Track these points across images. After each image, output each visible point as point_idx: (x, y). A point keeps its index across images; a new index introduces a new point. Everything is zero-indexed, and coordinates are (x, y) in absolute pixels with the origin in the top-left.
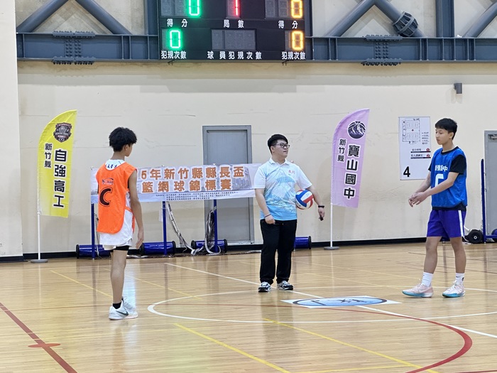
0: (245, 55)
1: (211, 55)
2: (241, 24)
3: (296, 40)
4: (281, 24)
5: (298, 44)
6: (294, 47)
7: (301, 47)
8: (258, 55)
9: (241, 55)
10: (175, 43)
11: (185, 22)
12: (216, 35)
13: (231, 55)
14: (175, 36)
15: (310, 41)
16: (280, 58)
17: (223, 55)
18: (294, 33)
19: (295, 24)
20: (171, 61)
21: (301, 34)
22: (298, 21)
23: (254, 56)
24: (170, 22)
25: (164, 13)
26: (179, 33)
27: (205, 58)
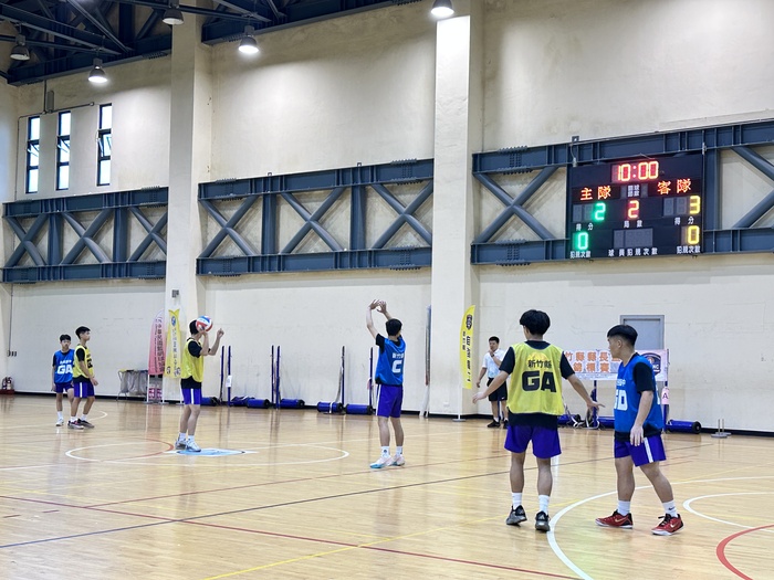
0: (642, 252)
1: (611, 253)
2: (639, 223)
3: (692, 235)
4: (678, 221)
5: (693, 238)
6: (690, 242)
7: (697, 241)
8: (654, 251)
9: (638, 251)
10: (583, 245)
11: (591, 225)
12: (618, 235)
13: (630, 252)
14: (583, 238)
15: (704, 236)
16: (675, 253)
17: (622, 252)
18: (691, 228)
19: (691, 219)
20: (576, 260)
21: (697, 228)
22: (694, 216)
23: (650, 252)
24: (579, 227)
25: (575, 220)
26: (586, 235)
27: (606, 255)
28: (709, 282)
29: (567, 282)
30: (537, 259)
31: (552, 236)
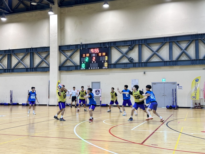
0: (96, 68)
2: (95, 62)
3: (106, 64)
4: (103, 62)
5: (106, 65)
6: (105, 66)
7: (107, 66)
8: (98, 68)
9: (95, 68)
10: (83, 66)
11: (85, 62)
12: (91, 64)
13: (93, 68)
14: (83, 65)
15: (108, 65)
16: (102, 68)
17: (92, 68)
18: (105, 63)
20: (82, 70)
21: (107, 63)
22: (106, 61)
23: (97, 68)
24: (82, 63)
25: (82, 61)
26: (84, 64)
27: (88, 69)
28: (109, 74)
29: (80, 75)
30: (74, 70)
31: (77, 64)
